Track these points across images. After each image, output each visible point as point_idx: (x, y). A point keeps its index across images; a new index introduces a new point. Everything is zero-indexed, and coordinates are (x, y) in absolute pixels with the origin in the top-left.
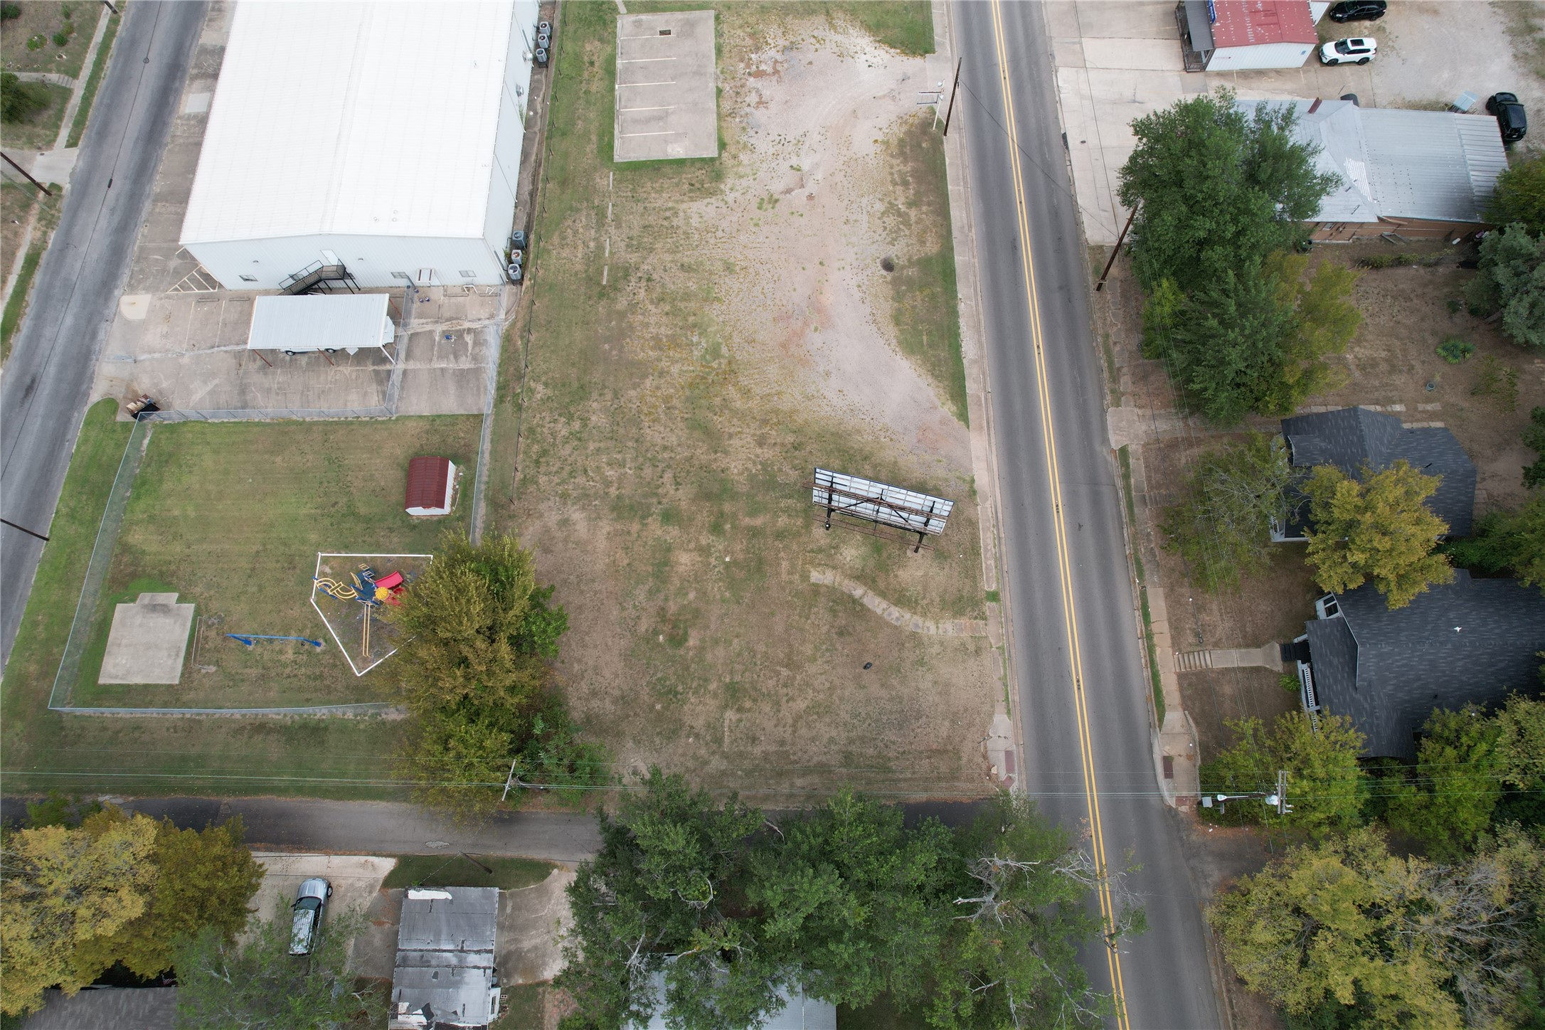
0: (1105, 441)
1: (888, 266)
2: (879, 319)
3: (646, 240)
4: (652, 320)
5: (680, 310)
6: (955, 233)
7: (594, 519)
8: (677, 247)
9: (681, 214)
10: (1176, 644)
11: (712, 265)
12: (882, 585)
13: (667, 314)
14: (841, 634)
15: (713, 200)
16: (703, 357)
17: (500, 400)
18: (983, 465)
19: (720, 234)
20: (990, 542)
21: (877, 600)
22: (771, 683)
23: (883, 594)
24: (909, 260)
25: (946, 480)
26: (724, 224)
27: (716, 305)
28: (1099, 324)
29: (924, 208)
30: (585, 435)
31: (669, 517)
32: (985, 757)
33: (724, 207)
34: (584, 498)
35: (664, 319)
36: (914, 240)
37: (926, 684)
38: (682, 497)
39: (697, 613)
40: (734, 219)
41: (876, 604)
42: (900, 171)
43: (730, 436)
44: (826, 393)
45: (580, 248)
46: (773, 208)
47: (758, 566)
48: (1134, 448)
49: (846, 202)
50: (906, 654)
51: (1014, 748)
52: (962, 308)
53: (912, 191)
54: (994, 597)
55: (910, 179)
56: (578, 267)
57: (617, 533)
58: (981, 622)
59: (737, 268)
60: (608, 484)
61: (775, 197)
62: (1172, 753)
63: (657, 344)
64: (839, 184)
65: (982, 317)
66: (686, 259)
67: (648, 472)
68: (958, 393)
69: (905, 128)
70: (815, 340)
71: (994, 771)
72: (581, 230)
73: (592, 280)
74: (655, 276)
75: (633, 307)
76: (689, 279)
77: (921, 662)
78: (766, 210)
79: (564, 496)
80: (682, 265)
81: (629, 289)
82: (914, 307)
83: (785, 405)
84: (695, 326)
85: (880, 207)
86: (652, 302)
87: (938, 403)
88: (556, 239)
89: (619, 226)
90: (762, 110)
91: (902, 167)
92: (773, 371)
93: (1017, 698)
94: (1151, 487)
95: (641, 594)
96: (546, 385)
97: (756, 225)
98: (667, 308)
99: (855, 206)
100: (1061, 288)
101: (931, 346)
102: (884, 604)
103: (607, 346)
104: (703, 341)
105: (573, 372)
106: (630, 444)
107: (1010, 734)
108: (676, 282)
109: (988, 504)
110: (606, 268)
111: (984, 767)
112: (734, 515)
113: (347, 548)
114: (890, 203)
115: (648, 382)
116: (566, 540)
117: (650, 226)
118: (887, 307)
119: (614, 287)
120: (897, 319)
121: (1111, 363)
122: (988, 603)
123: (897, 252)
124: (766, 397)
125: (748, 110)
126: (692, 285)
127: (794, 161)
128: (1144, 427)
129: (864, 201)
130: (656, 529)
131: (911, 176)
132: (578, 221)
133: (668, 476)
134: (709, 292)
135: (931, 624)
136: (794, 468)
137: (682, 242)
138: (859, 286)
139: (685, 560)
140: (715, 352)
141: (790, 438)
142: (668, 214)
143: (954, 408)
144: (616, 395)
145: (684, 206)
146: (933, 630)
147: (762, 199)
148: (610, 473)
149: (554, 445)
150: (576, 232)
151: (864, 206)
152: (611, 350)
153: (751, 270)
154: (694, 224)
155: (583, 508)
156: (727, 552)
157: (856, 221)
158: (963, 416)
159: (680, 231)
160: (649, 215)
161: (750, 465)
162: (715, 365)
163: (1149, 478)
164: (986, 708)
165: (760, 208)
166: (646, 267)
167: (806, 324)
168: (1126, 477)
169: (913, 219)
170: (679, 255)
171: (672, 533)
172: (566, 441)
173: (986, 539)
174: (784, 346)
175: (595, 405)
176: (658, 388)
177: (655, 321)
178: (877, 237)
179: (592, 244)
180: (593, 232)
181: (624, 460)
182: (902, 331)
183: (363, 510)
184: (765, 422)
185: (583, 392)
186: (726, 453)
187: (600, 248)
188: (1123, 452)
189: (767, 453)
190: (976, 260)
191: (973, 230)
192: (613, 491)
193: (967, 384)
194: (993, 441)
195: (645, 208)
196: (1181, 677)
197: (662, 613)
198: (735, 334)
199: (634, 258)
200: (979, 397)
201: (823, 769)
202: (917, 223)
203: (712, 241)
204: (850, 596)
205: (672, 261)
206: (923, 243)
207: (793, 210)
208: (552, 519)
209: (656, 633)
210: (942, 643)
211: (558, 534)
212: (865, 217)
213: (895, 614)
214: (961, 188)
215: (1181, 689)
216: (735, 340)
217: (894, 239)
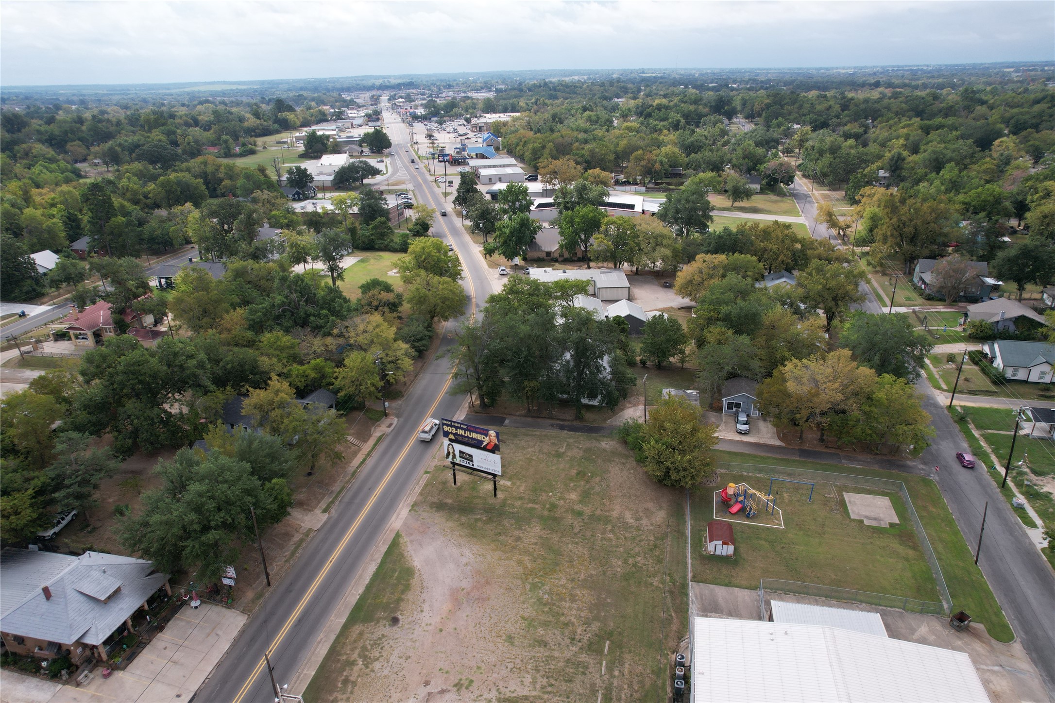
0: (329, 519)
1: (395, 621)
2: (419, 589)
3: (571, 670)
4: (574, 612)
5: (553, 616)
6: (333, 637)
7: (621, 518)
8: (547, 660)
9: (538, 686)
10: (359, 450)
11: (522, 643)
13: (563, 614)
15: (508, 694)
16: (543, 585)
17: (684, 587)
19: (510, 666)
24: (378, 622)
26: (504, 672)
27: (526, 615)
28: (285, 568)
29: (344, 657)
30: (625, 555)
31: (580, 514)
33: (500, 687)
34: (627, 527)
35: (566, 611)
36: (366, 636)
38: (569, 519)
39: (571, 480)
40: (495, 675)
42: (344, 694)
43: (536, 544)
44: (471, 555)
45: (626, 670)
46: (461, 680)
47: (535, 490)
48: (318, 511)
49: (401, 674)
52: (361, 590)
53: (345, 674)
55: (340, 685)
56: (627, 656)
57: (609, 511)
59: (504, 637)
60: (612, 531)
61: (455, 689)
62: (385, 428)
63: (573, 598)
64: (398, 691)
65: (352, 584)
66: (542, 650)
67: (588, 534)
68: (394, 545)
70: (466, 584)
72: (626, 686)
73: (617, 646)
74: (568, 641)
75: (587, 623)
76: (542, 636)
78: (467, 679)
79: (638, 529)
80: (545, 646)
81: (589, 635)
82: (392, 593)
83: (498, 554)
84: (545, 605)
85: (377, 665)
86: (573, 624)
87: (408, 544)
88: (648, 683)
89: (593, 685)
91: (340, 696)
92: (500, 571)
94: (324, 495)
95: (597, 489)
96: (651, 584)
97: (479, 668)
98: (562, 618)
99: (395, 670)
100: (291, 591)
101: (394, 571)
103: (609, 600)
104: (541, 594)
105: (633, 589)
106: (597, 548)
108: (552, 636)
109: (409, 501)
110: (606, 652)
112: (543, 509)
113: (768, 528)
115: (582, 576)
116: (637, 512)
117: (567, 681)
118: (410, 596)
119: (601, 637)
120: (407, 587)
121: (296, 548)
123: (384, 629)
124: (508, 559)
126: (541, 631)
128: (305, 518)
129: (386, 672)
130: (587, 510)
131: (337, 687)
132: (628, 695)
133: (576, 530)
134: (530, 624)
136: (503, 525)
137: (542, 664)
138: (422, 611)
139: (573, 496)
140: (534, 587)
141: (501, 538)
142: (549, 689)
144: (604, 573)
145: (534, 693)
147: (467, 688)
148: (611, 536)
149: (645, 553)
150: (630, 685)
151: (388, 668)
152: (605, 599)
153: (494, 634)
154: (529, 676)
155: (627, 523)
156: (551, 497)
157: (400, 657)
159: (542, 673)
160: (566, 690)
161: (528, 529)
162: (536, 580)
163: (322, 498)
165: (471, 681)
166: (574, 648)
167: (468, 593)
168: (332, 502)
169: (357, 652)
170: (546, 654)
171: (577, 507)
172: (638, 554)
173: (418, 490)
174: (488, 583)
175: (619, 570)
176: (576, 573)
177: (572, 612)
178: (391, 643)
179: (616, 673)
180: (615, 684)
181: (602, 540)
182: (408, 580)
183: (763, 542)
184: (514, 548)
185: (626, 577)
186: (541, 537)
187: (610, 670)
188: (325, 511)
189: (517, 533)
190: (332, 618)
191: (319, 639)
192: (609, 527)
195: (568, 698)
196: (366, 441)
197: (588, 482)
198: (518, 595)
199: (583, 657)
200: (383, 544)
201: (527, 435)
202: (356, 648)
203: (518, 661)
205: (553, 650)
206: (361, 634)
207: (445, 675)
208: (645, 522)
209: (592, 477)
211: (641, 515)
214: (305, 672)
215: (368, 440)
216: (518, 592)
217: (380, 639)
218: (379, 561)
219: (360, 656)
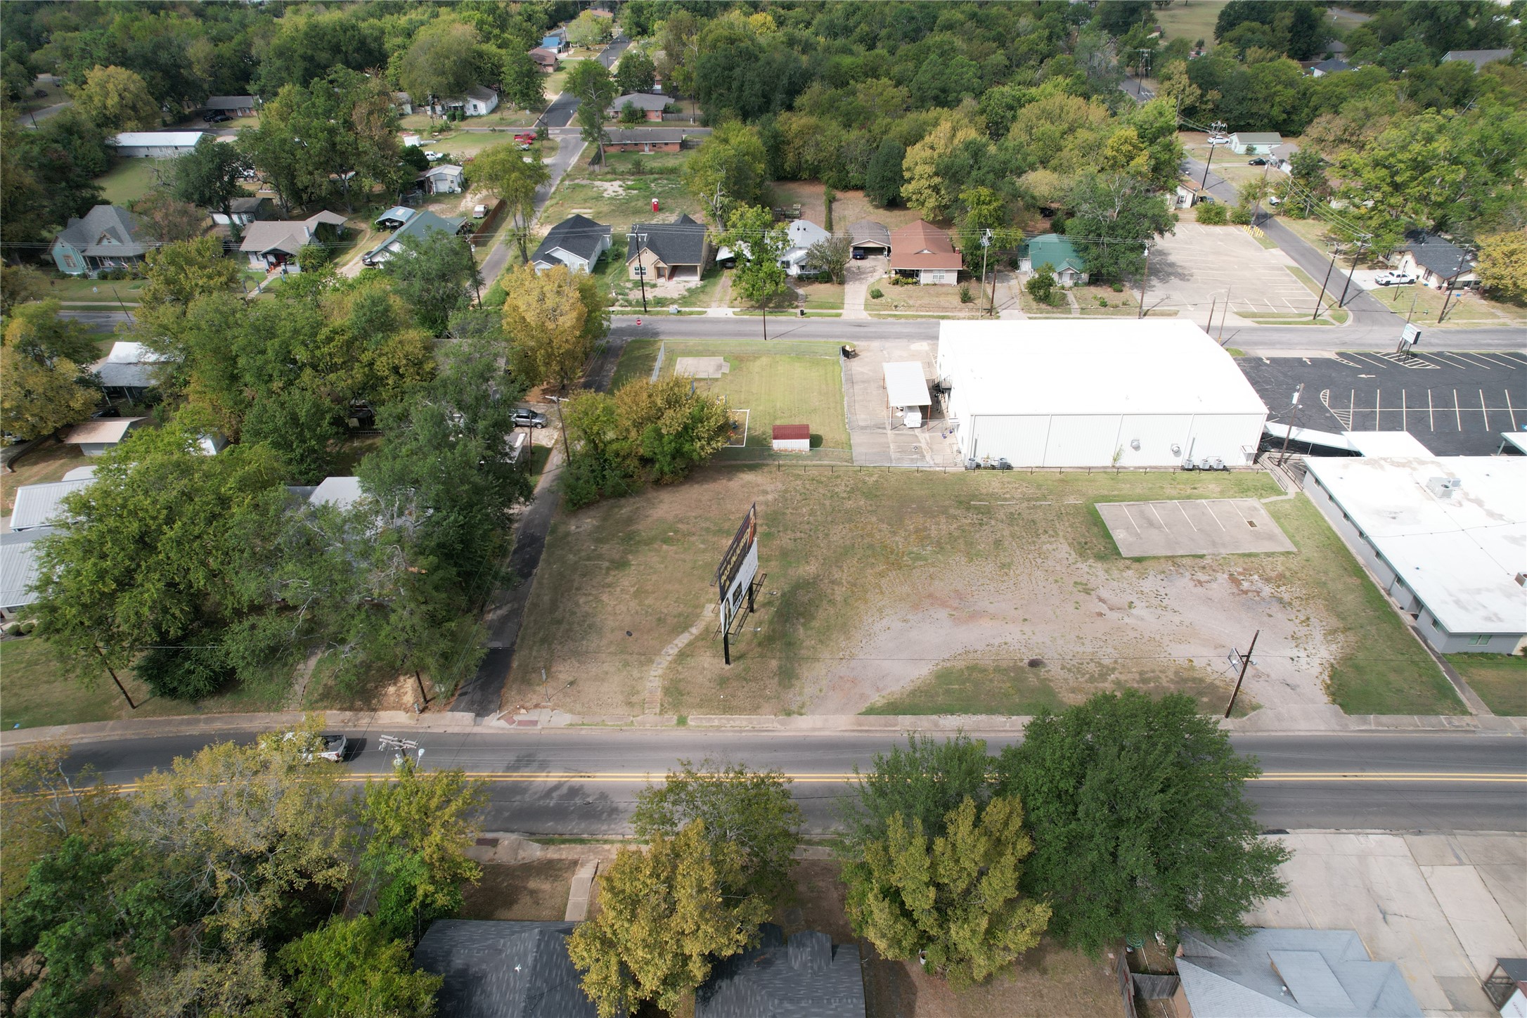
1: (1034, 664)
2: (971, 656)
3: (1021, 522)
5: (956, 541)
8: (1018, 538)
9: (1053, 540)
11: (1005, 557)
12: (700, 643)
13: (951, 534)
14: (659, 619)
15: (1074, 556)
16: (912, 553)
17: (865, 467)
18: (819, 724)
19: (1039, 561)
20: (737, 723)
21: (686, 641)
22: (627, 583)
23: (690, 644)
24: (1047, 680)
25: (801, 694)
26: (1051, 563)
27: (965, 559)
32: (536, 706)
33: (1070, 563)
35: (945, 533)
36: (1072, 683)
37: (606, 667)
38: (783, 541)
39: (687, 550)
40: (1058, 569)
41: (683, 640)
42: (1160, 678)
43: (838, 567)
44: (886, 620)
45: (1002, 491)
46: (1079, 591)
49: (1104, 638)
50: (635, 656)
51: (539, 727)
52: (1000, 719)
53: (1136, 685)
54: (682, 721)
55: (1152, 684)
56: (983, 491)
58: (658, 710)
59: (1006, 571)
60: (795, 509)
61: (1092, 593)
62: (499, 847)
63: (921, 530)
64: (1125, 634)
65: (993, 735)
66: (1007, 543)
67: (806, 527)
68: (894, 708)
69: (1217, 682)
70: (940, 614)
71: (523, 711)
72: (1019, 490)
73: (973, 497)
74: (985, 527)
75: (953, 517)
76: (988, 545)
77: (626, 664)
78: (1075, 587)
79: (784, 491)
80: (1000, 541)
81: (970, 515)
82: (991, 681)
83: (871, 597)
84: (942, 548)
85: (1107, 661)
86: (960, 526)
87: (884, 693)
88: (1006, 480)
89: (1029, 508)
90: (1191, 584)
91: (1165, 679)
92: (904, 590)
93: (583, 732)
97: (1056, 581)
98: (956, 534)
99: (1102, 644)
101: (948, 691)
102: (680, 645)
104: (928, 553)
105: (888, 492)
106: (830, 519)
107: (552, 724)
108: (983, 538)
109: (776, 724)
110: (986, 503)
111: (527, 704)
113: (753, 417)
114: (1114, 669)
115: (885, 526)
117: (1035, 524)
118: (987, 662)
119: (970, 508)
120: (972, 669)
122: (676, 717)
123: (1054, 670)
124: (878, 586)
125: (1187, 574)
126: (982, 547)
127: (1137, 603)
129: (1110, 650)
131: (1157, 687)
132: (1027, 488)
133: (802, 536)
134: (977, 556)
135: (660, 672)
137: (1024, 540)
138: (1006, 644)
140: (918, 559)
141: (839, 599)
142: (1051, 532)
143: (879, 704)
144: (871, 512)
145: (1062, 540)
146: (653, 673)
147: (1086, 585)
148: (805, 510)
149: (826, 486)
151: (1104, 650)
152: (912, 509)
153: (1006, 578)
154: (1045, 546)
157: (1083, 644)
158: (871, 711)
159: (1035, 539)
160: (1046, 523)
162: (906, 559)
163: (805, 861)
164: (578, 707)
165: (1076, 583)
166: (993, 523)
167: (956, 609)
169: (1101, 685)
170: (1010, 539)
173: (740, 721)
174: (930, 596)
175: (861, 503)
176: (880, 531)
177: (942, 528)
178: (1068, 658)
179: (1007, 496)
180: (1020, 495)
181: (816, 516)
182: (961, 671)
184: (854, 585)
185: (871, 497)
187: (1005, 500)
193: (908, 717)
194: (847, 734)
195: (1053, 520)
197: (690, 534)
198: (937, 569)
199: (1000, 517)
200: (895, 725)
202: (1097, 688)
203: (1030, 557)
204: (691, 626)
205: (1003, 536)
206: (1073, 691)
207: (1081, 604)
209: (676, 532)
210: (641, 678)
212: (1089, 649)
213: (672, 650)
215: (563, 859)
216: (931, 570)
217: (1069, 670)
218: (935, 717)
219: (1105, 680)
